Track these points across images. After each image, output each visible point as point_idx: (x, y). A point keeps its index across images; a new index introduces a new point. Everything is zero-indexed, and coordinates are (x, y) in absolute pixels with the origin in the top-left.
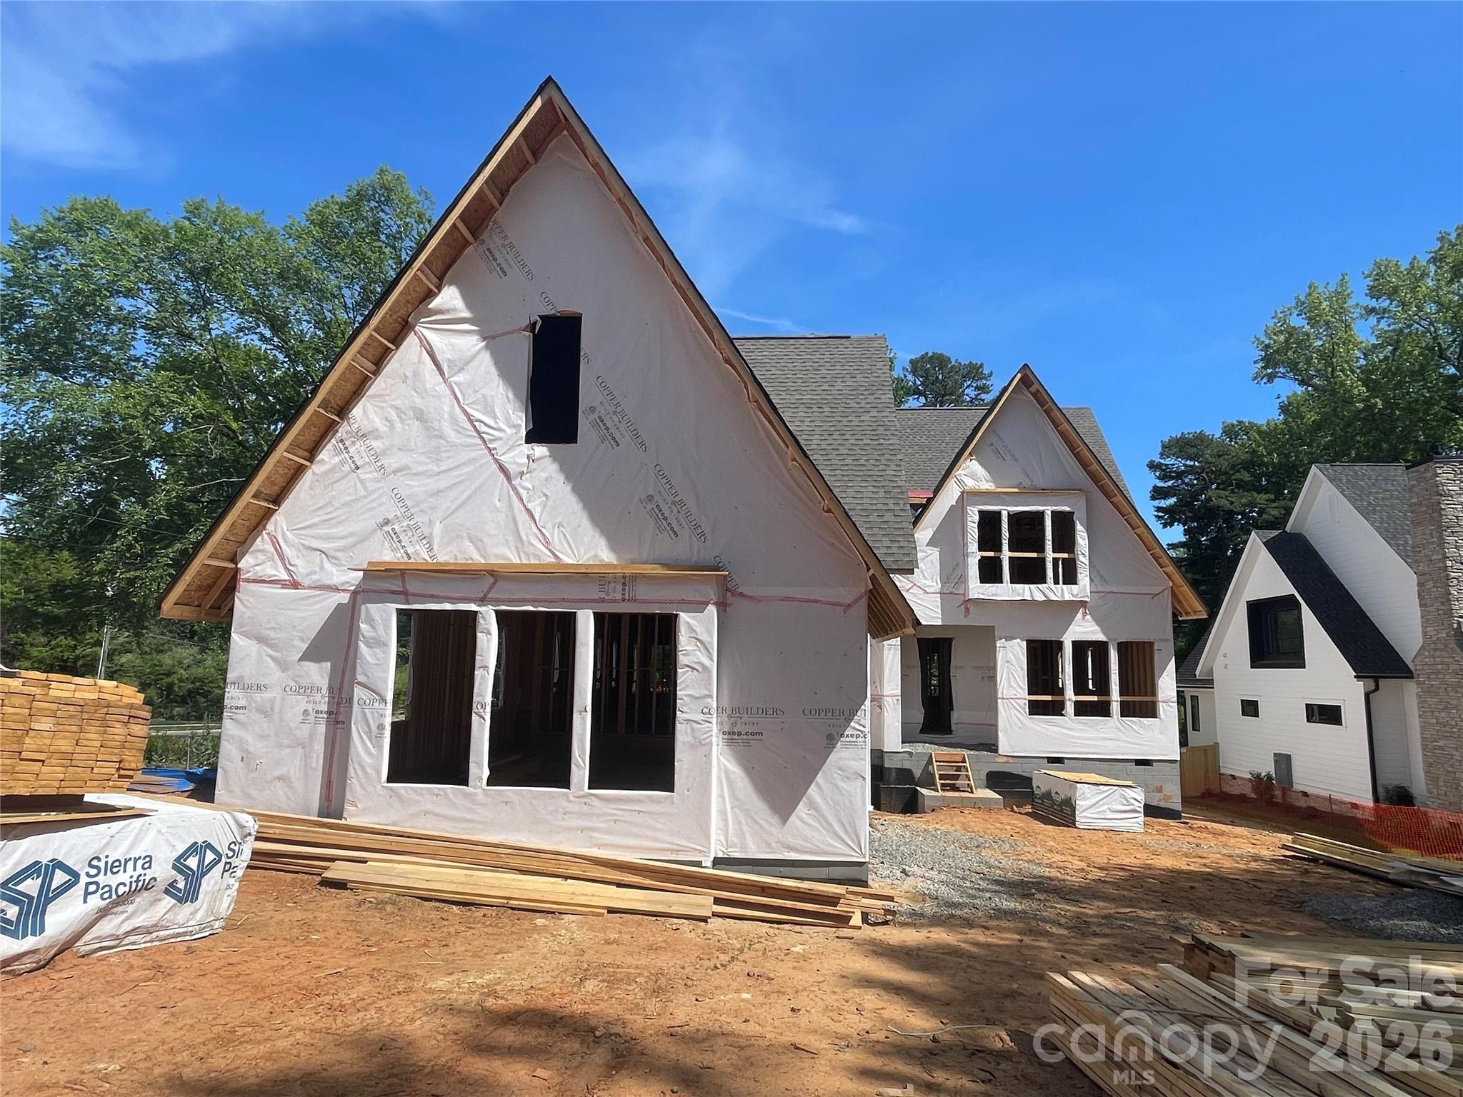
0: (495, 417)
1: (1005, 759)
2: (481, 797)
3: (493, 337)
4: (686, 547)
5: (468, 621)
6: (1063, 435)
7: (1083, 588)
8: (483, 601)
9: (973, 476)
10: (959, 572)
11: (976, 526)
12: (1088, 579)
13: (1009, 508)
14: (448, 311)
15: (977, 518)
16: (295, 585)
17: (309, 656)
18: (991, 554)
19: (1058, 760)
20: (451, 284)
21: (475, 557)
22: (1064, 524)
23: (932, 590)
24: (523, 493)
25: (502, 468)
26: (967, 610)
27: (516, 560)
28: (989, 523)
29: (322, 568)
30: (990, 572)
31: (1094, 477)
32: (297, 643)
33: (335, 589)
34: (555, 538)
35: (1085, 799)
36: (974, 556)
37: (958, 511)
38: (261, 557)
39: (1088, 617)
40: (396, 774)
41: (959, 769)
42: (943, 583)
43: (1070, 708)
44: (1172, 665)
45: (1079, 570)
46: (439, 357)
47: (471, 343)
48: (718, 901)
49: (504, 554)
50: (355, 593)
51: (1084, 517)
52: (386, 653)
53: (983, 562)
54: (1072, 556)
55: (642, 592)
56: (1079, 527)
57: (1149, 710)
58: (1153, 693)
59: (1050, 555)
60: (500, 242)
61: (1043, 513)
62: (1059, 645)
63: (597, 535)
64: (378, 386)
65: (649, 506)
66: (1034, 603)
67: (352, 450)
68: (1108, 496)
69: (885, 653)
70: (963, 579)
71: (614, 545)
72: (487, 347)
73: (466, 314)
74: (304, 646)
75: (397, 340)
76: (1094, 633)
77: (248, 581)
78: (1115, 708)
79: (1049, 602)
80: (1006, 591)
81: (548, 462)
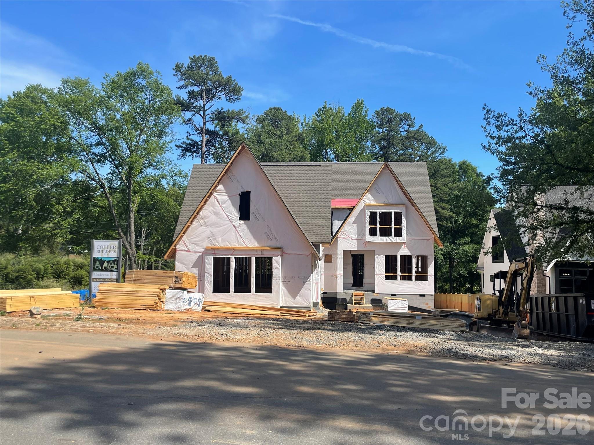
0: (232, 215)
1: (377, 295)
2: (233, 295)
3: (231, 196)
4: (274, 243)
5: (229, 259)
6: (399, 184)
7: (404, 237)
8: (231, 255)
9: (369, 199)
10: (363, 232)
11: (369, 217)
12: (405, 235)
13: (380, 211)
14: (220, 190)
15: (369, 214)
16: (189, 251)
17: (193, 267)
18: (374, 226)
19: (395, 295)
20: (221, 184)
21: (228, 245)
22: (398, 216)
23: (354, 238)
24: (239, 231)
25: (234, 226)
26: (366, 245)
27: (238, 246)
28: (373, 215)
29: (195, 248)
30: (373, 232)
31: (409, 199)
32: (191, 264)
33: (198, 252)
34: (246, 241)
35: (391, 304)
36: (368, 227)
37: (363, 211)
38: (181, 245)
39: (406, 247)
40: (214, 291)
41: (362, 298)
42: (358, 236)
43: (399, 278)
44: (433, 263)
45: (403, 232)
46: (219, 201)
47: (226, 198)
48: (281, 313)
49: (235, 245)
50: (203, 253)
51: (405, 214)
52: (211, 266)
53: (371, 229)
54: (400, 227)
55: (265, 253)
56: (403, 217)
57: (425, 278)
58: (427, 273)
59: (393, 226)
60: (231, 174)
61: (391, 213)
62: (396, 257)
63: (255, 240)
64: (205, 207)
65: (266, 234)
66: (387, 243)
67: (200, 222)
68: (414, 206)
69: (338, 260)
70: (364, 235)
71: (258, 243)
72: (229, 199)
73: (225, 191)
74: (192, 265)
75: (209, 197)
76: (407, 253)
77: (179, 251)
78: (414, 278)
79: (392, 243)
80: (378, 239)
81: (244, 225)
